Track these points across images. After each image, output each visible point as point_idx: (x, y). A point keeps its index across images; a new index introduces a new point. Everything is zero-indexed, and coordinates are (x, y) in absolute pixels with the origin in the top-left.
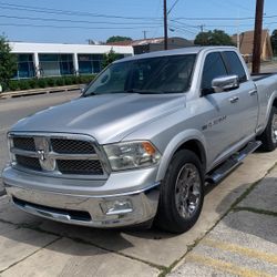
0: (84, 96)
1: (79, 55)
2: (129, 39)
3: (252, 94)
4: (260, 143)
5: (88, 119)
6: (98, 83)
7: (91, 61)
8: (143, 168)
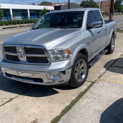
0: (33, 29)
1: (30, 10)
2: (51, 3)
3: (105, 30)
4: (107, 50)
5: (40, 39)
6: (39, 23)
7: (35, 13)
8: (65, 60)
